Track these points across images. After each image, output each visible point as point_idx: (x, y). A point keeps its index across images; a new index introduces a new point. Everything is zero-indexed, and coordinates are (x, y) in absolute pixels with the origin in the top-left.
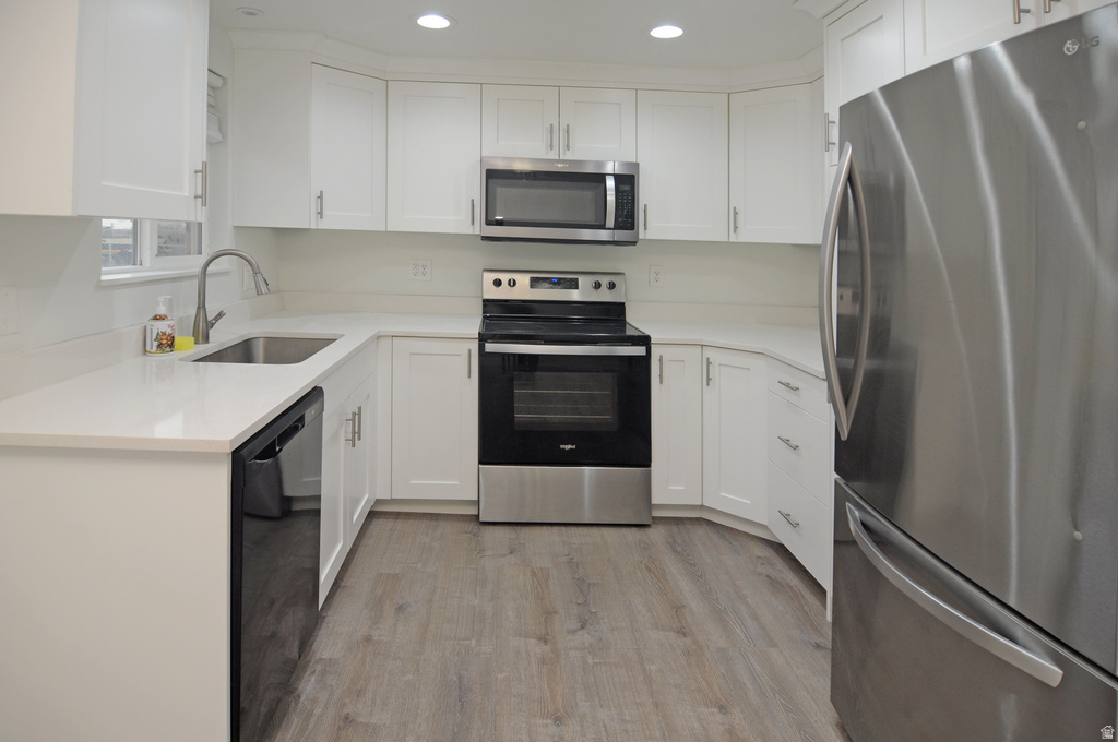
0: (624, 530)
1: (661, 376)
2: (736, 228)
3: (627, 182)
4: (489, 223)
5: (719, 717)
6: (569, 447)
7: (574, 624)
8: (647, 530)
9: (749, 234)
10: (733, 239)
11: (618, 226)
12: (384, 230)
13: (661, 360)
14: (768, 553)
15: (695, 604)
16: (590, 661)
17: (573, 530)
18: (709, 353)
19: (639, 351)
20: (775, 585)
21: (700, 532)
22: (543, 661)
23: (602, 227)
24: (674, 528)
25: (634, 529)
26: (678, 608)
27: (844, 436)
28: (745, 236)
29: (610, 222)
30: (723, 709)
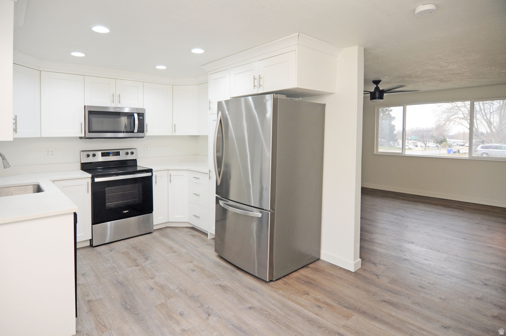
0: (145, 236)
1: (156, 182)
2: (175, 131)
3: (141, 115)
4: (90, 132)
5: (191, 264)
6: (126, 211)
7: (144, 260)
8: (152, 234)
9: (179, 132)
10: (174, 135)
11: (138, 132)
12: (40, 136)
13: (156, 177)
14: (189, 230)
15: (175, 246)
16: (153, 265)
17: (128, 240)
18: (170, 172)
19: (149, 174)
20: (194, 236)
21: (168, 230)
22: (140, 270)
23: (133, 132)
24: (160, 231)
25: (148, 235)
26: (171, 248)
27: (219, 184)
28: (177, 134)
29: (136, 130)
30: (191, 262)
